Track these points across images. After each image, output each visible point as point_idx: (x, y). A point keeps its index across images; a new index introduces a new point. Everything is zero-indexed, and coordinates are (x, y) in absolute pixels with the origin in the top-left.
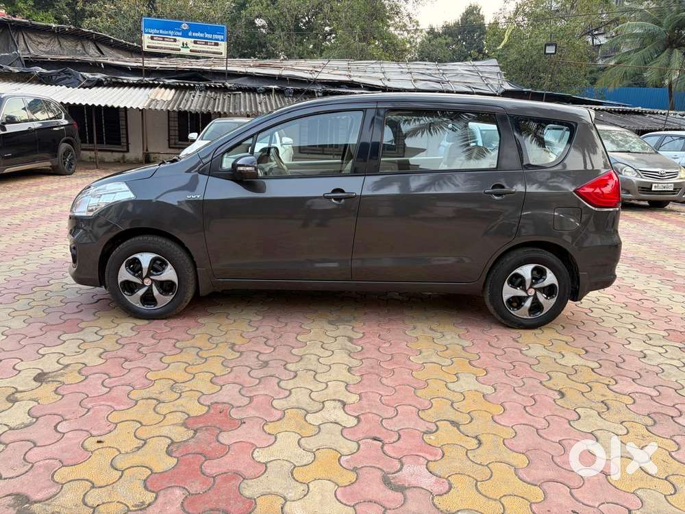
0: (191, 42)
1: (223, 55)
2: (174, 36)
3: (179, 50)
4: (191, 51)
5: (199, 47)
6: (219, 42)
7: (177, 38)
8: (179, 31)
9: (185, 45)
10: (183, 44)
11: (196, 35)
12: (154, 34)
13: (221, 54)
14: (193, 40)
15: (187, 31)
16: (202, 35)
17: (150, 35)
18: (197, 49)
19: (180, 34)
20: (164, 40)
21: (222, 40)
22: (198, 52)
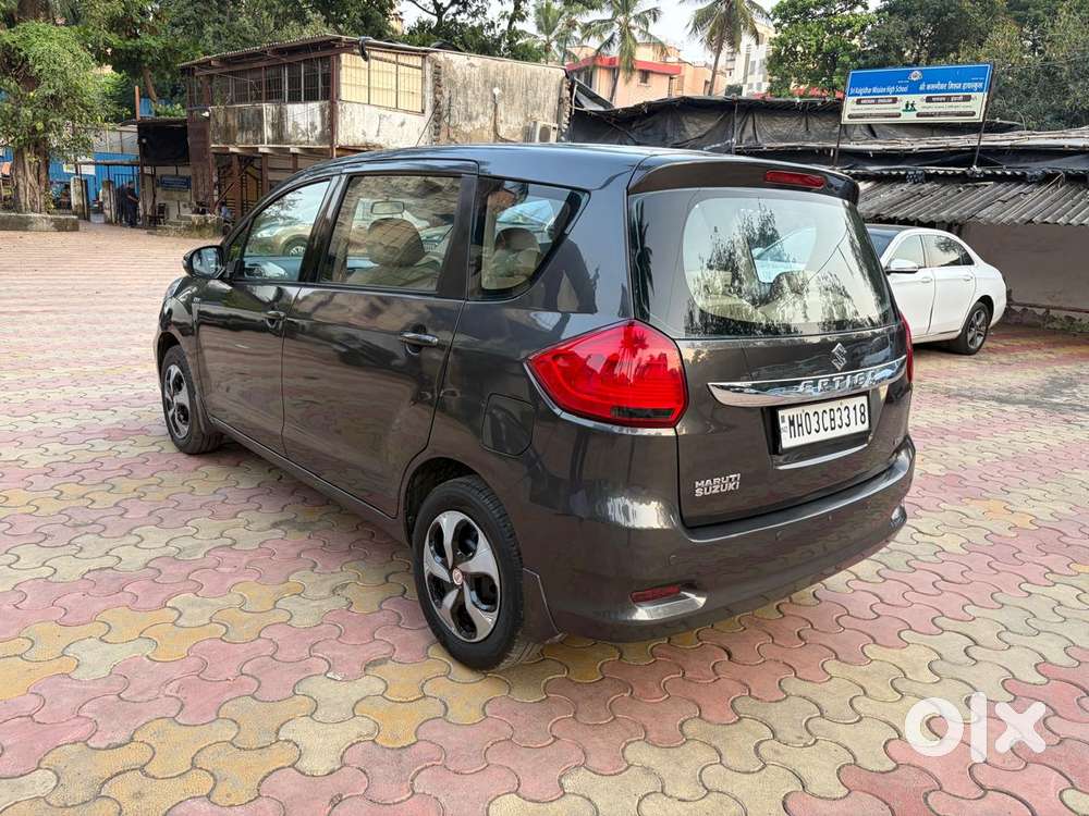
0: (922, 100)
1: (977, 116)
2: (893, 94)
3: (899, 115)
4: (918, 115)
5: (934, 107)
6: (973, 94)
7: (899, 97)
8: (903, 85)
9: (910, 107)
10: (907, 106)
11: (933, 87)
12: (864, 95)
13: (974, 114)
14: (925, 96)
15: (919, 82)
16: (943, 86)
17: (855, 98)
18: (930, 110)
19: (905, 89)
20: (876, 103)
21: (979, 90)
22: (932, 116)
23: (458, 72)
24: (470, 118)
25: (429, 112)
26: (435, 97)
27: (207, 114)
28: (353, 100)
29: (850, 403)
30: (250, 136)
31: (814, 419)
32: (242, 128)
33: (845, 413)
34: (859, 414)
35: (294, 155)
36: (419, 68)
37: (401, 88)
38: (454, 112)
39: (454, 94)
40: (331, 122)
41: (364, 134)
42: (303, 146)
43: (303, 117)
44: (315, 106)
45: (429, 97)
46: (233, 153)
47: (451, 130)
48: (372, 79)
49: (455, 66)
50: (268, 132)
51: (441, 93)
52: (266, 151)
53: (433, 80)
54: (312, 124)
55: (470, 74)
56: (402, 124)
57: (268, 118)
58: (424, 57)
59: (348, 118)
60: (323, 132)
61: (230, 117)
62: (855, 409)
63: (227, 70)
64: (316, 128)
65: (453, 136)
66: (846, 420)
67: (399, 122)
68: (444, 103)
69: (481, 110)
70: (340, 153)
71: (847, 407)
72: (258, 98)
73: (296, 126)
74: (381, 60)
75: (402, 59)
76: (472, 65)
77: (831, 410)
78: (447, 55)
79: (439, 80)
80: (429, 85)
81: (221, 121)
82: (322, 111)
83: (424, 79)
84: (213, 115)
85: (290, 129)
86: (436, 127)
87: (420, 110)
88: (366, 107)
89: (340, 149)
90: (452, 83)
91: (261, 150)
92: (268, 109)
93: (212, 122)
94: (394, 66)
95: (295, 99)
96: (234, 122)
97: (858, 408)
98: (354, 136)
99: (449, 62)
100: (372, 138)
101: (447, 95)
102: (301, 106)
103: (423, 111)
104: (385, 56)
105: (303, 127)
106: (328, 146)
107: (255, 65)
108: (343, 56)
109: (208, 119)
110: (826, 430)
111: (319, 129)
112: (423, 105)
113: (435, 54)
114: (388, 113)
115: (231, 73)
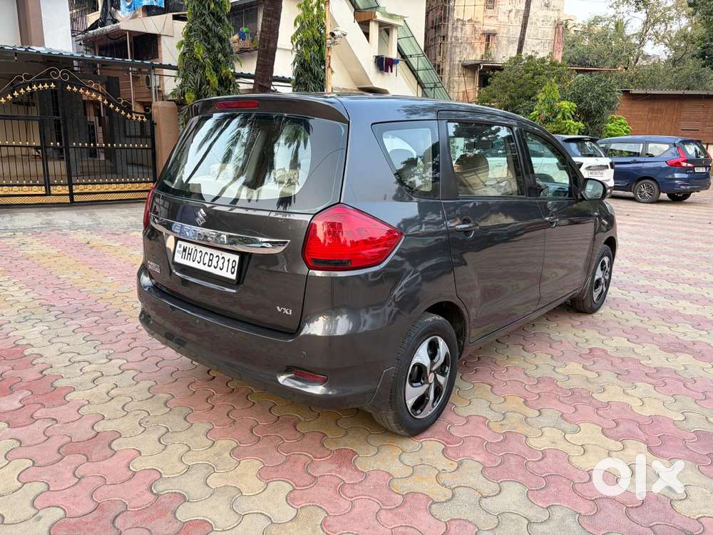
29: (227, 256)
31: (199, 255)
33: (221, 261)
34: (230, 266)
62: (228, 261)
66: (220, 265)
71: (223, 258)
77: (211, 254)
97: (231, 262)
110: (204, 264)
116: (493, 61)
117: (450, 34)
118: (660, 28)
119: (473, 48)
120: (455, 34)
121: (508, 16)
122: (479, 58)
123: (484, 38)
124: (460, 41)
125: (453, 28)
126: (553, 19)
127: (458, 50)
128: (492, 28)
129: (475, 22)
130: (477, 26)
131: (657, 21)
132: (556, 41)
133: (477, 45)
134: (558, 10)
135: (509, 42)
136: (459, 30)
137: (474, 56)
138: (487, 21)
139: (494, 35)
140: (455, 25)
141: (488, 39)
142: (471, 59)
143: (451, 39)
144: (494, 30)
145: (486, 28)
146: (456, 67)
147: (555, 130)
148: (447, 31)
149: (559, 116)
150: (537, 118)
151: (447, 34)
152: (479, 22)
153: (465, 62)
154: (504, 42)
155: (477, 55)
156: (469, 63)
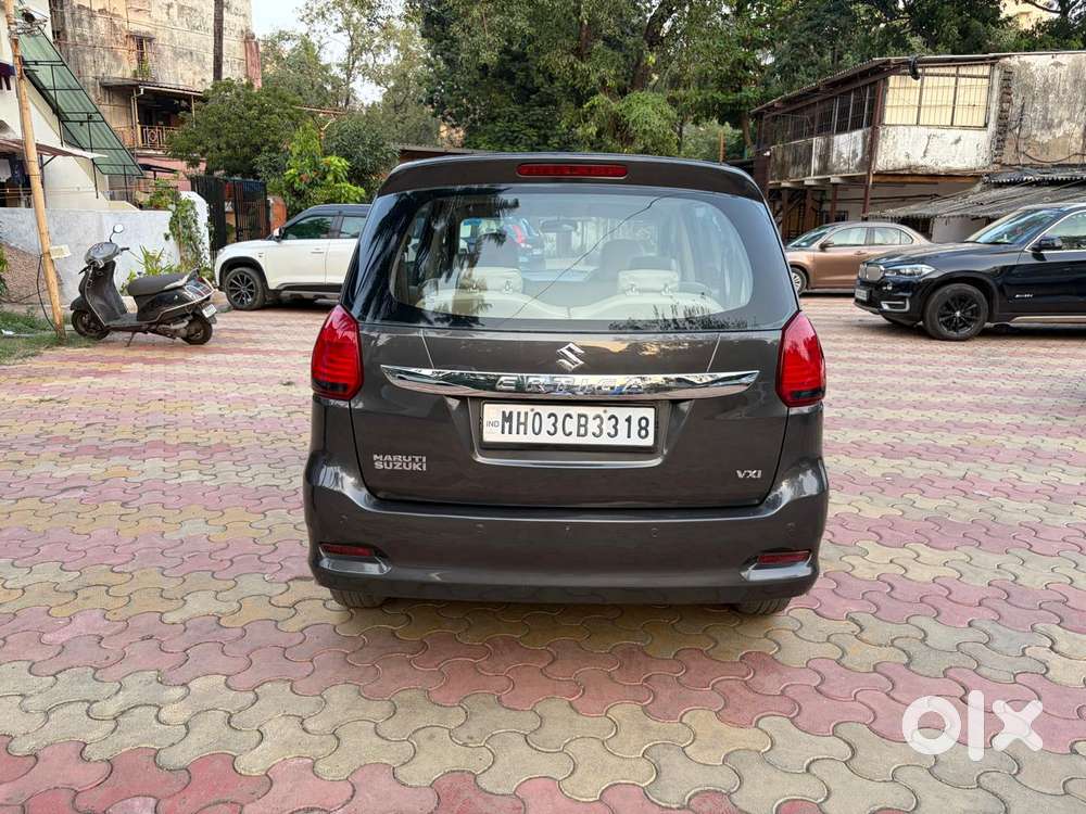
23: (1038, 75)
24: (1049, 126)
25: (992, 127)
26: (1001, 106)
27: (768, 153)
28: (899, 123)
30: (801, 170)
32: (795, 163)
35: (835, 185)
36: (985, 77)
37: (960, 101)
38: (1027, 121)
39: (1029, 99)
40: (871, 148)
41: (908, 156)
42: (844, 175)
43: (847, 145)
44: (858, 134)
45: (995, 108)
46: (785, 188)
47: (1022, 142)
48: (924, 96)
49: (1033, 69)
50: (815, 164)
51: (1010, 101)
52: (813, 183)
53: (1002, 88)
54: (854, 152)
55: (1054, 75)
56: (957, 141)
57: (816, 151)
58: (992, 65)
59: (890, 142)
60: (862, 159)
61: (787, 153)
63: (788, 109)
64: (857, 155)
65: (1023, 148)
67: (952, 140)
68: (1014, 111)
69: (1066, 115)
70: (877, 179)
72: (811, 134)
73: (840, 155)
74: (937, 75)
75: (963, 71)
76: (1058, 64)
78: (1023, 58)
79: (1008, 87)
80: (996, 95)
81: (779, 158)
82: (865, 138)
83: (990, 89)
84: (774, 154)
85: (834, 159)
86: (998, 141)
87: (982, 124)
88: (914, 129)
89: (878, 174)
90: (1028, 88)
91: (806, 183)
92: (817, 142)
93: (773, 160)
94: (954, 79)
95: (842, 129)
96: (789, 158)
98: (895, 160)
99: (1027, 65)
100: (917, 159)
101: (1018, 102)
102: (846, 135)
103: (986, 125)
104: (942, 71)
105: (845, 156)
106: (865, 173)
107: (812, 101)
108: (892, 79)
109: (770, 157)
111: (860, 156)
112: (987, 118)
113: (1008, 59)
114: (939, 132)
115: (793, 112)
116: (154, 83)
117: (69, 29)
118: (367, 58)
119: (115, 56)
120: (78, 30)
121: (168, 14)
122: (129, 75)
123: (133, 45)
124: (90, 43)
125: (73, 20)
126: (238, 29)
127: (88, 58)
128: (144, 29)
129: (113, 15)
130: (116, 22)
131: (364, 49)
132: (249, 63)
133: (122, 52)
134: (244, 15)
135: (175, 53)
136: (86, 24)
137: (120, 72)
138: (132, 16)
139: (150, 40)
140: (77, 16)
141: (140, 46)
142: (114, 75)
143: (73, 37)
144: (148, 33)
145: (134, 28)
146: (91, 87)
147: (327, 198)
148: (63, 24)
149: (330, 178)
150: (297, 180)
151: (63, 29)
152: (118, 16)
153: (106, 80)
154: (168, 53)
155: (124, 70)
156: (113, 82)
